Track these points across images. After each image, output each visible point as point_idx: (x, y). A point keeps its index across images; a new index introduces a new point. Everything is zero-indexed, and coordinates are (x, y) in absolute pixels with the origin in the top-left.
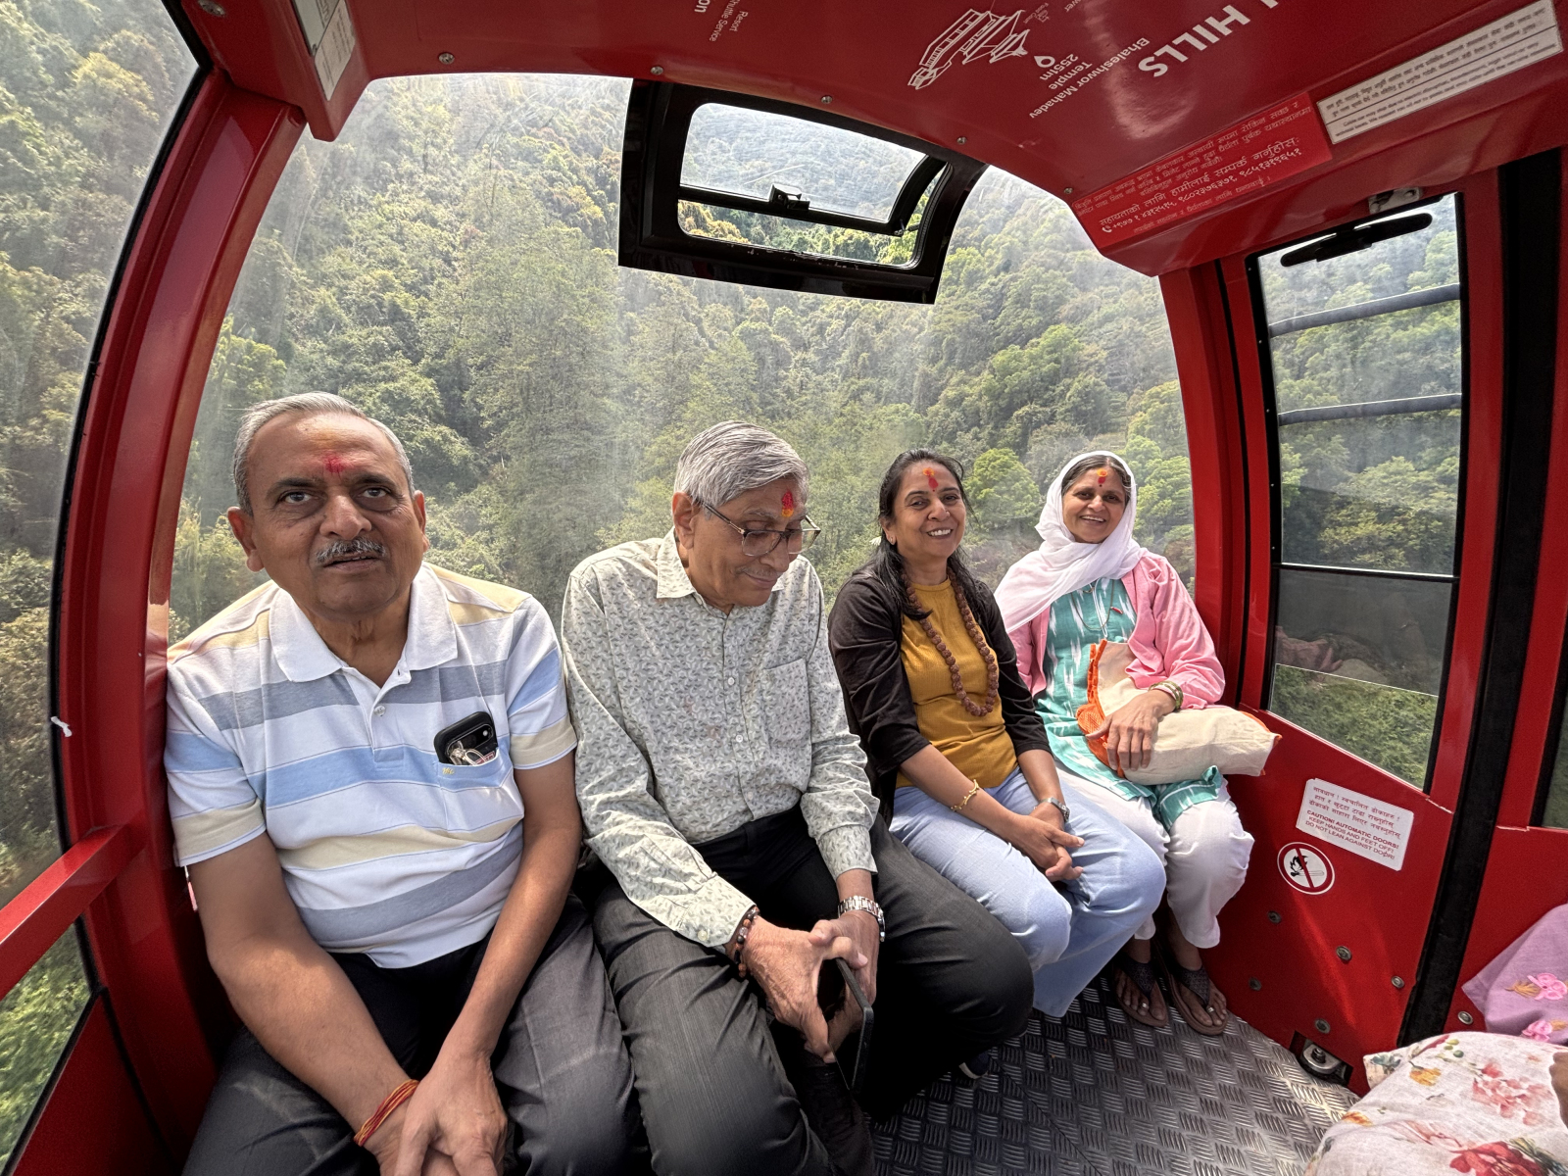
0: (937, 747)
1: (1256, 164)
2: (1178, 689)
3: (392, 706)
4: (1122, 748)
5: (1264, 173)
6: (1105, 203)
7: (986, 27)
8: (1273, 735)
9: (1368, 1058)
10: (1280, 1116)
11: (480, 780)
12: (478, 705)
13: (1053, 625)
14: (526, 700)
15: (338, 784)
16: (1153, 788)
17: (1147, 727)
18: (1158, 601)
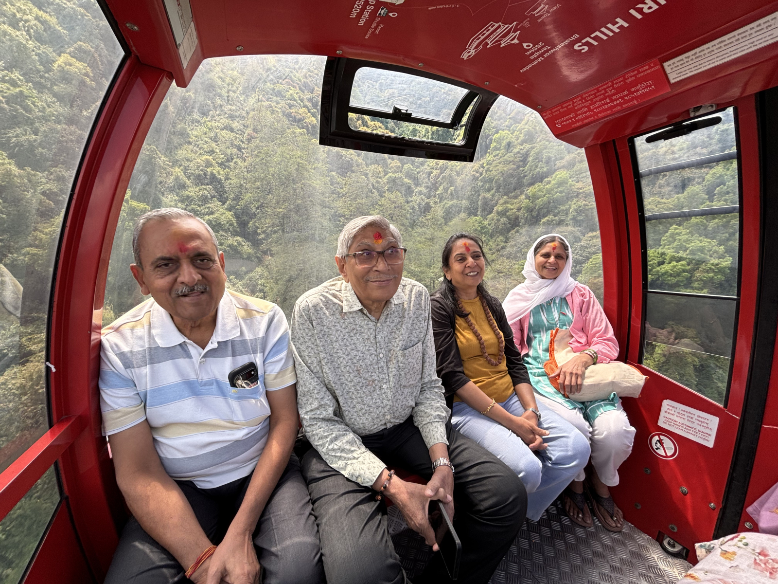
0: (474, 382)
1: (633, 93)
2: (595, 353)
3: (209, 359)
4: (567, 383)
5: (636, 98)
6: (557, 113)
7: (499, 30)
8: (645, 377)
9: (697, 545)
10: (652, 575)
11: (250, 396)
12: (249, 358)
13: (531, 321)
14: (273, 356)
15: (181, 397)
16: (583, 403)
17: (579, 372)
18: (584, 308)
